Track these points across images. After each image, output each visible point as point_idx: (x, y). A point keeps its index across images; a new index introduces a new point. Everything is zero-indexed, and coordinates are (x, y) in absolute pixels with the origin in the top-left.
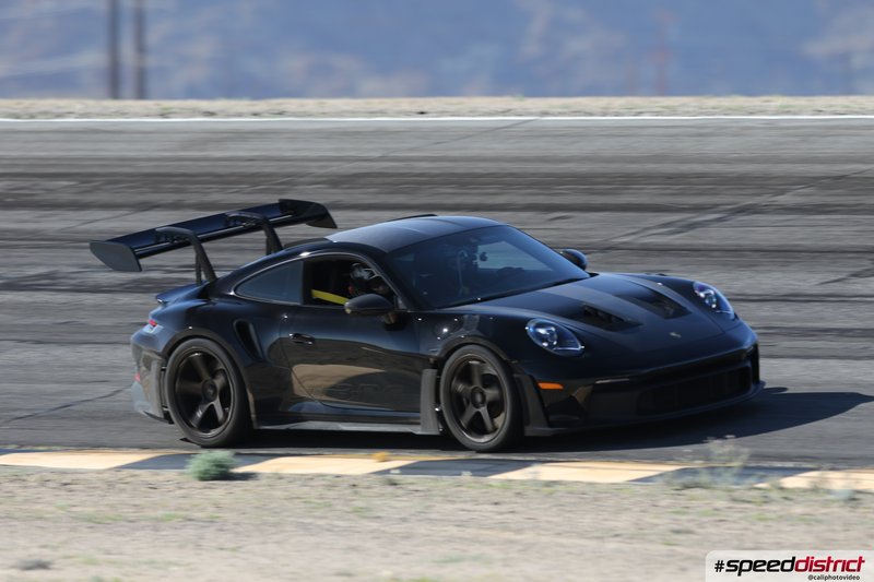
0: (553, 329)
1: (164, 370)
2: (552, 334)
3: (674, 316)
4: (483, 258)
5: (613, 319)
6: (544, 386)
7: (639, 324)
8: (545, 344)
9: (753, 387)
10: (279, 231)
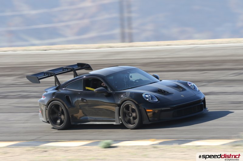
0: (150, 95)
1: (47, 109)
2: (149, 97)
3: (182, 91)
4: (131, 77)
5: (166, 92)
6: (148, 110)
7: (173, 93)
8: (148, 99)
9: (204, 109)
10: (77, 71)
